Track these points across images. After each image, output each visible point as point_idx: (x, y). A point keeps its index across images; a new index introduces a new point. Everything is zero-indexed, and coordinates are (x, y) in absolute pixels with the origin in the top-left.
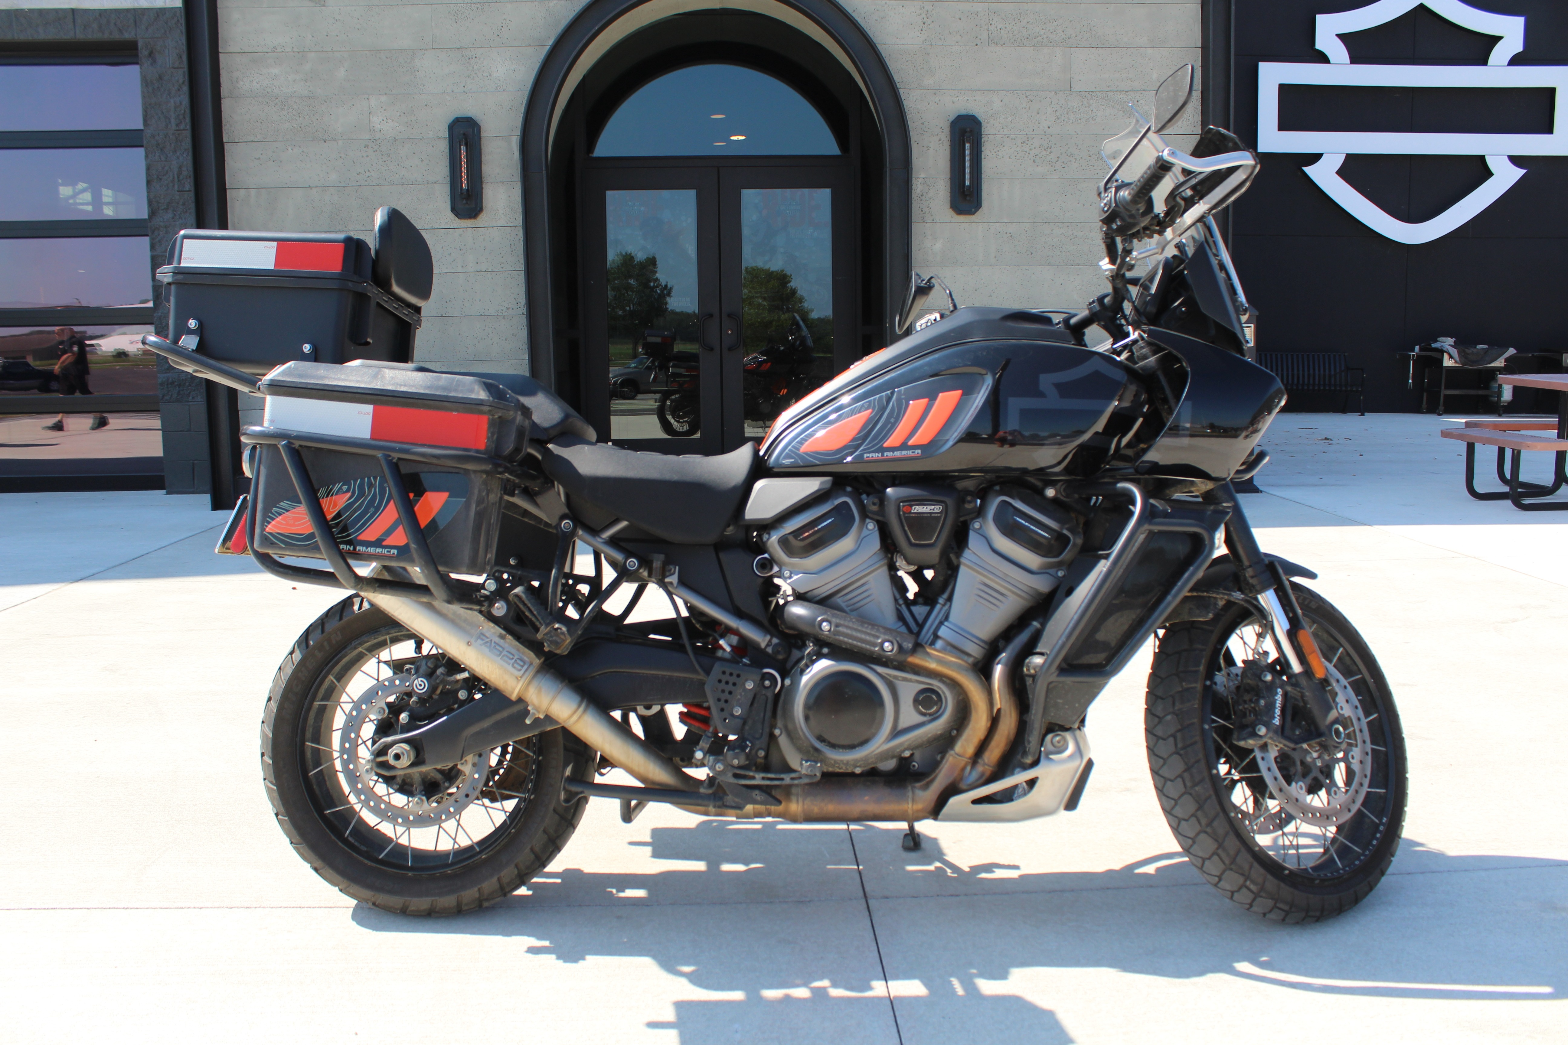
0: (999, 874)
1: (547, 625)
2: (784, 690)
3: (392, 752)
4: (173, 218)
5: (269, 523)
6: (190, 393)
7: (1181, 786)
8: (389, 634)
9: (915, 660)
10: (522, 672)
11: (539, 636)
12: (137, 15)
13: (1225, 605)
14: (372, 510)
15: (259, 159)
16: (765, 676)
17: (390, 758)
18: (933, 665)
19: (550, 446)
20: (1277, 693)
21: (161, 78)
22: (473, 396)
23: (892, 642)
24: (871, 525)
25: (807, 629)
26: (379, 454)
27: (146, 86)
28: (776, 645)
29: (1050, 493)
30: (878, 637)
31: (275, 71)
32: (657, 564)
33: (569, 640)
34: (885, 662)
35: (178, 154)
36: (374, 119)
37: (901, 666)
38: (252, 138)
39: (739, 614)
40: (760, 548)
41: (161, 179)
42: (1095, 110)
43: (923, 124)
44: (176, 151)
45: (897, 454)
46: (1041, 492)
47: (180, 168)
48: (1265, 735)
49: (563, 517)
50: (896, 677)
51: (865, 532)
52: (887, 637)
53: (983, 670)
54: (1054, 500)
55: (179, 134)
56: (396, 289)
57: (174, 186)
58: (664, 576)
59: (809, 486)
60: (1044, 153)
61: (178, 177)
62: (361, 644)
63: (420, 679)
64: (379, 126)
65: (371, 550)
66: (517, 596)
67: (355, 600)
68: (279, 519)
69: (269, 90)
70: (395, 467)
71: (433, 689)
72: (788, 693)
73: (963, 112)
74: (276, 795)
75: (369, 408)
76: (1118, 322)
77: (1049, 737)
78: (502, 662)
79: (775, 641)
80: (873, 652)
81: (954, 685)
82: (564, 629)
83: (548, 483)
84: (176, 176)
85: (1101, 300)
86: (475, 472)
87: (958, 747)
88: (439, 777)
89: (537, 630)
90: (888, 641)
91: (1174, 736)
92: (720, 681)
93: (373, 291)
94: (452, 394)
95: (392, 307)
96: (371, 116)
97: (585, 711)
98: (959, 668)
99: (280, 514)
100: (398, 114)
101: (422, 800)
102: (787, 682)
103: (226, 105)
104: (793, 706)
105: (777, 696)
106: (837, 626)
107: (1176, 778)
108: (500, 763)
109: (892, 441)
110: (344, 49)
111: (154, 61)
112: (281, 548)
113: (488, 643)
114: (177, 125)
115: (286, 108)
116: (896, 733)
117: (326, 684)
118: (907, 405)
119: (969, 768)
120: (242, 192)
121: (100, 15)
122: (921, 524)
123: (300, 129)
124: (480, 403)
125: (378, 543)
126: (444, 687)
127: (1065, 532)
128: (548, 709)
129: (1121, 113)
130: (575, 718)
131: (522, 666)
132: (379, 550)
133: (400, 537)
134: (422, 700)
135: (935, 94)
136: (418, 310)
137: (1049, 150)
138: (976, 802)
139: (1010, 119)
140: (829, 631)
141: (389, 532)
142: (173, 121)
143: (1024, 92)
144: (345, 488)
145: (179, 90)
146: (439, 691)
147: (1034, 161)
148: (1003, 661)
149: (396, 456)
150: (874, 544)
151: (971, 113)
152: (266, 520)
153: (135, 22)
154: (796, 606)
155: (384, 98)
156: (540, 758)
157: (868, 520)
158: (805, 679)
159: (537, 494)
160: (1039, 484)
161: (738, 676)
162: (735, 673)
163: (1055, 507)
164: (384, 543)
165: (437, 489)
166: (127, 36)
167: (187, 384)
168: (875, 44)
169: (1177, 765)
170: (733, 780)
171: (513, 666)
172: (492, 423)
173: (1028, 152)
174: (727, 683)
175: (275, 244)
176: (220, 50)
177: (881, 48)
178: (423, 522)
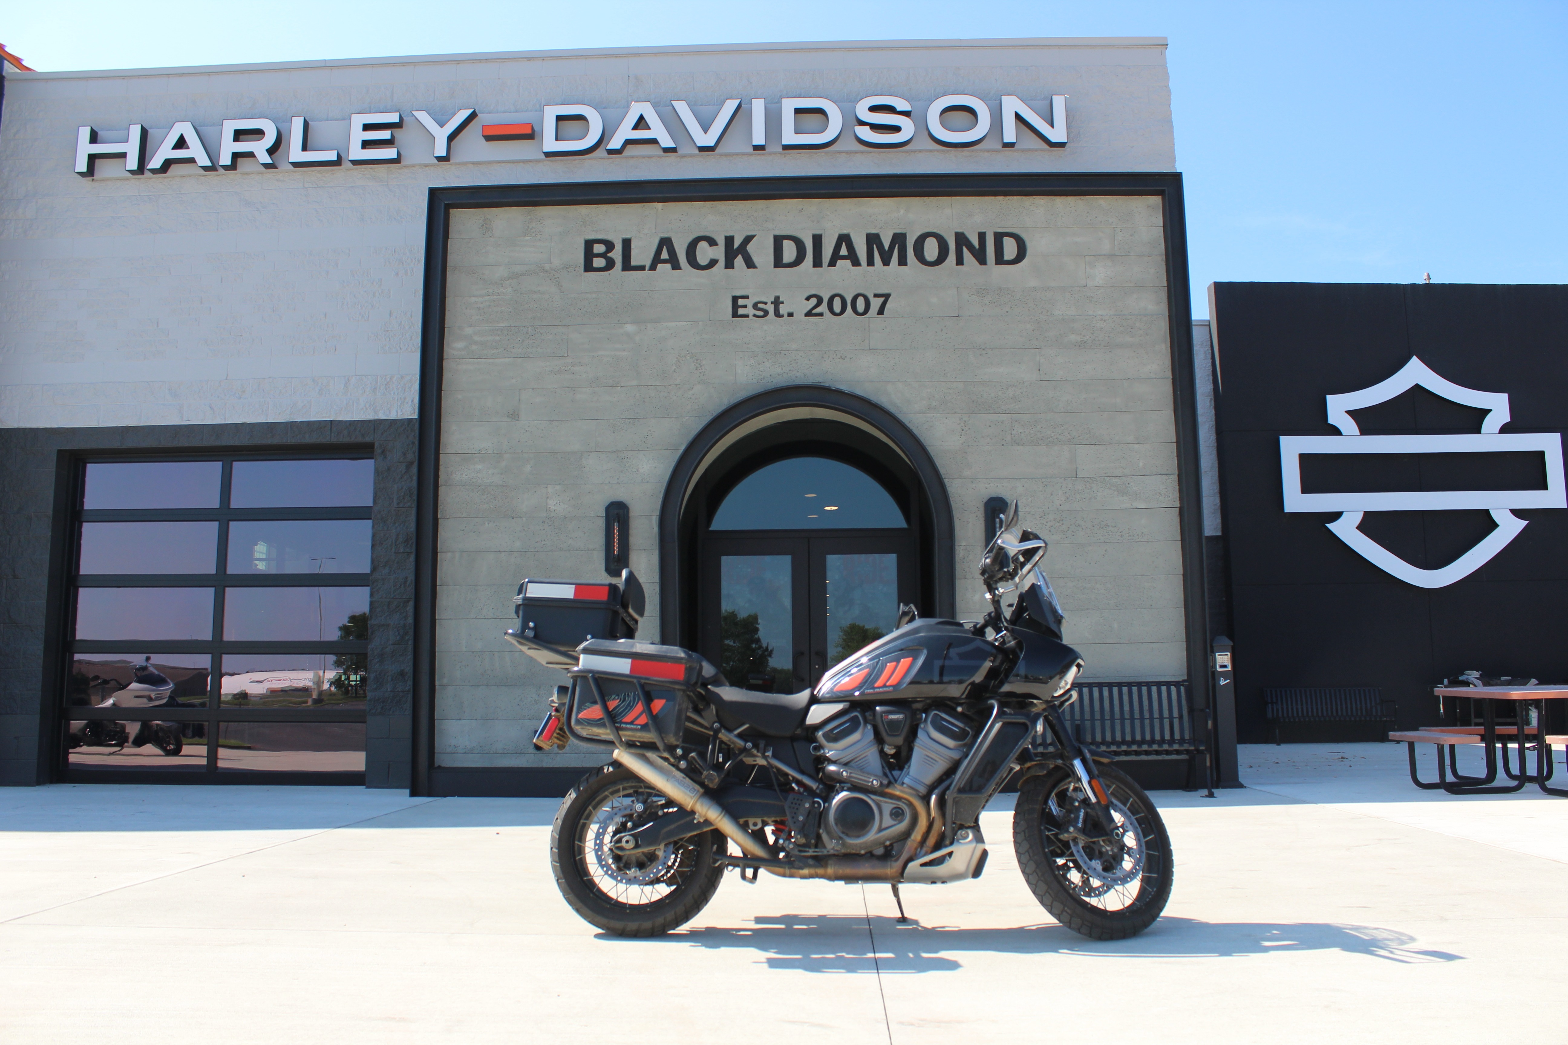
0: (947, 929)
1: (707, 771)
2: (825, 809)
3: (624, 840)
4: (389, 573)
5: (580, 713)
6: (391, 708)
8: (622, 784)
9: (889, 790)
10: (694, 794)
11: (703, 777)
12: (375, 424)
13: (1053, 768)
14: (629, 708)
15: (463, 530)
16: (814, 802)
17: (623, 844)
18: (898, 793)
19: (709, 687)
20: (1080, 811)
21: (389, 469)
22: (678, 655)
23: (877, 781)
24: (869, 727)
25: (836, 777)
26: (635, 681)
27: (378, 475)
28: (821, 788)
29: (959, 709)
30: (870, 778)
31: (479, 467)
32: (762, 745)
33: (717, 780)
34: (874, 792)
35: (397, 525)
36: (550, 502)
37: (883, 795)
38: (459, 515)
39: (802, 772)
40: (814, 740)
41: (382, 544)
42: (1096, 491)
43: (963, 504)
44: (395, 523)
45: (881, 690)
46: (955, 710)
47: (398, 535)
48: (1073, 832)
49: (715, 722)
50: (881, 801)
51: (866, 730)
52: (875, 778)
53: (926, 799)
54: (962, 714)
55: (399, 510)
56: (631, 611)
57: (391, 549)
58: (765, 752)
59: (838, 707)
60: (1058, 524)
61: (396, 542)
62: (607, 790)
63: (639, 804)
64: (554, 507)
65: (628, 726)
66: (692, 757)
67: (605, 767)
68: (585, 711)
69: (474, 481)
70: (642, 686)
71: (645, 810)
72: (827, 810)
73: (994, 495)
74: (559, 868)
75: (629, 661)
76: (999, 625)
77: (960, 832)
78: (684, 789)
79: (821, 786)
80: (869, 786)
81: (910, 805)
82: (715, 774)
83: (708, 705)
84: (394, 541)
85: (989, 614)
86: (679, 690)
87: (913, 837)
88: (645, 859)
89: (701, 774)
90: (875, 780)
91: (1024, 831)
92: (792, 803)
93: (621, 611)
94: (669, 654)
95: (627, 619)
96: (548, 500)
97: (724, 816)
98: (911, 795)
99: (585, 709)
100: (568, 499)
101: (636, 871)
102: (826, 805)
103: (442, 490)
104: (829, 815)
105: (821, 814)
106: (851, 773)
107: (1025, 853)
108: (674, 863)
109: (879, 684)
110: (530, 451)
111: (385, 457)
112: (585, 725)
113: (678, 780)
114: (398, 504)
115: (486, 493)
116: (880, 830)
117: (587, 811)
118: (886, 665)
119: (919, 849)
120: (449, 554)
121: (350, 425)
122: (893, 724)
123: (495, 509)
124: (681, 658)
125: (632, 723)
126: (651, 810)
127: (967, 728)
128: (706, 814)
129: (1116, 493)
130: (719, 819)
131: (694, 792)
132: (632, 726)
133: (643, 720)
134: (640, 815)
135: (972, 482)
136: (636, 622)
137: (1061, 522)
138: (924, 865)
139: (1030, 499)
140: (847, 776)
141: (637, 718)
142: (395, 502)
143: (1040, 479)
144: (617, 697)
145: (401, 478)
146: (647, 813)
147: (1050, 531)
148: (936, 793)
149: (643, 681)
150: (871, 736)
151: (1000, 496)
152: (578, 712)
153: (374, 430)
154: (830, 766)
155: (558, 487)
156: (699, 849)
157: (868, 725)
158: (834, 801)
159: (702, 710)
160: (954, 705)
161: (801, 800)
163: (962, 717)
164: (635, 723)
165: (660, 698)
166: (368, 439)
167: (390, 701)
168: (925, 446)
169: (1026, 846)
170: (798, 853)
171: (690, 791)
172: (686, 669)
173: (1045, 524)
174: (796, 804)
175: (574, 586)
176: (441, 452)
177: (930, 449)
178: (655, 713)
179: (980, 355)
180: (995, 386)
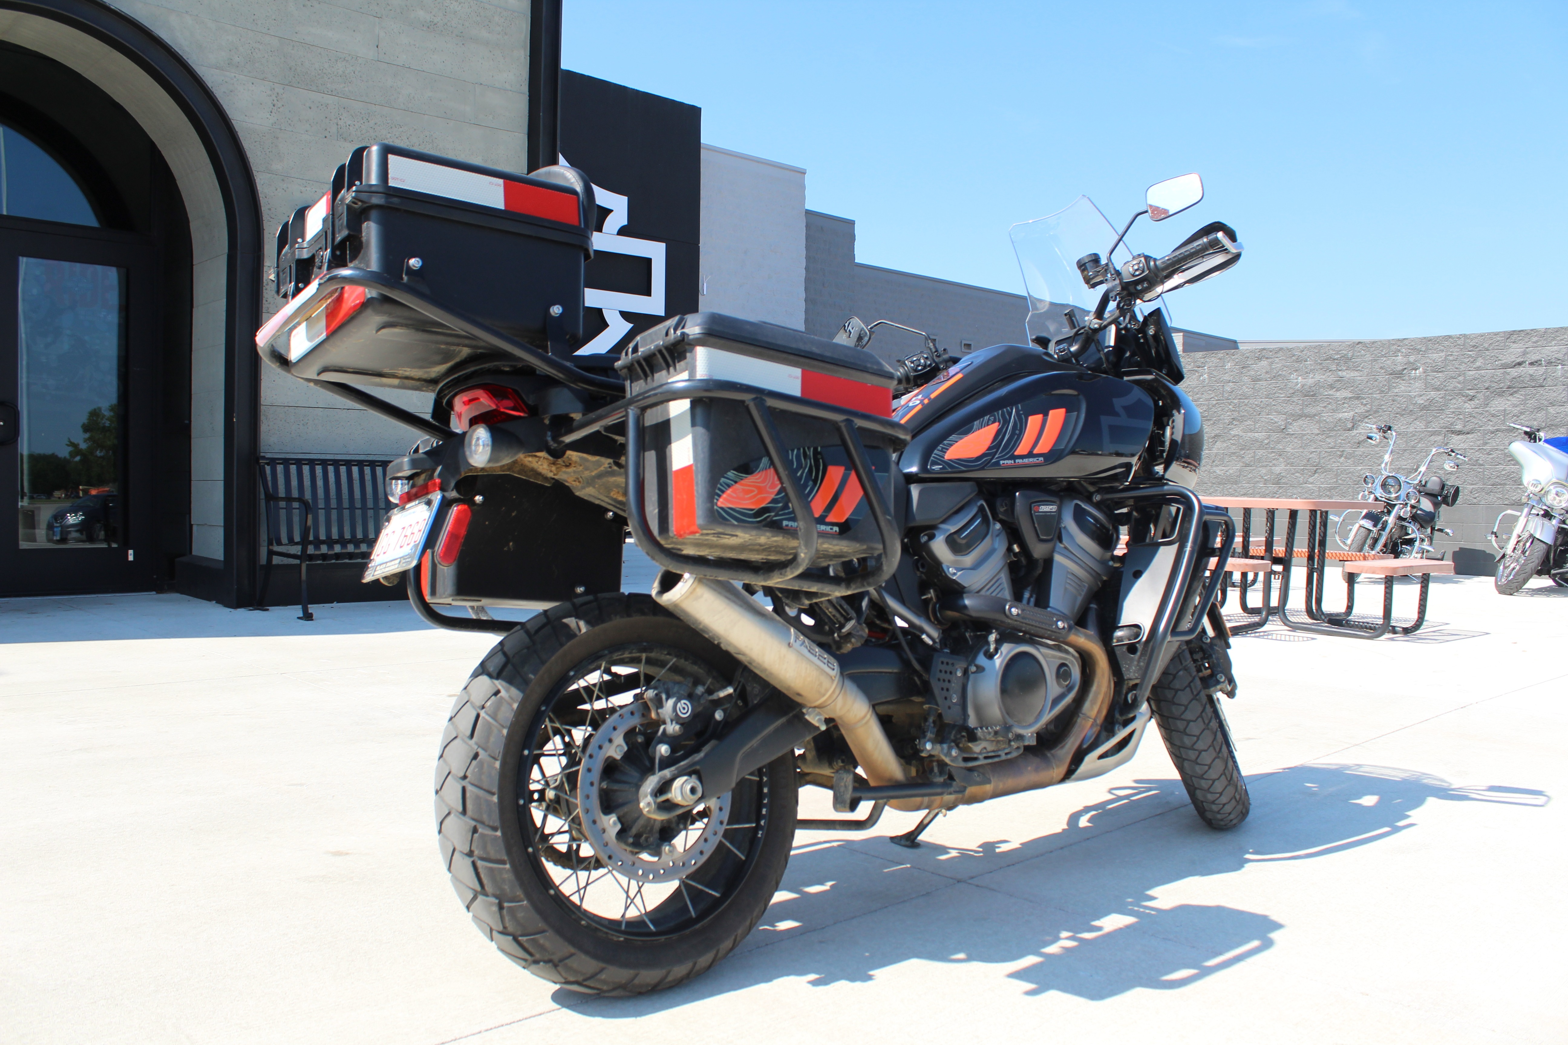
5: (720, 496)
7: (1202, 723)
9: (1073, 636)
14: (811, 483)
23: (1062, 621)
24: (1001, 527)
29: (1097, 498)
30: (1052, 618)
45: (1026, 461)
50: (1048, 655)
51: (996, 532)
52: (1058, 617)
54: (1097, 504)
63: (683, 701)
68: (729, 491)
75: (799, 371)
78: (819, 663)
80: (1050, 631)
87: (1086, 709)
92: (940, 671)
97: (872, 710)
99: (729, 486)
106: (1022, 610)
109: (1022, 449)
116: (1051, 705)
118: (1027, 419)
122: (1045, 522)
125: (821, 520)
127: (1111, 529)
132: (823, 528)
133: (840, 513)
138: (1101, 757)
140: (1018, 615)
141: (829, 508)
149: (856, 422)
152: (716, 492)
157: (995, 521)
158: (998, 662)
160: (1093, 490)
162: (950, 662)
164: (828, 520)
168: (230, 120)
170: (963, 764)
171: (828, 665)
174: (946, 672)
177: (233, 123)
179: (304, 6)
180: (320, 54)
